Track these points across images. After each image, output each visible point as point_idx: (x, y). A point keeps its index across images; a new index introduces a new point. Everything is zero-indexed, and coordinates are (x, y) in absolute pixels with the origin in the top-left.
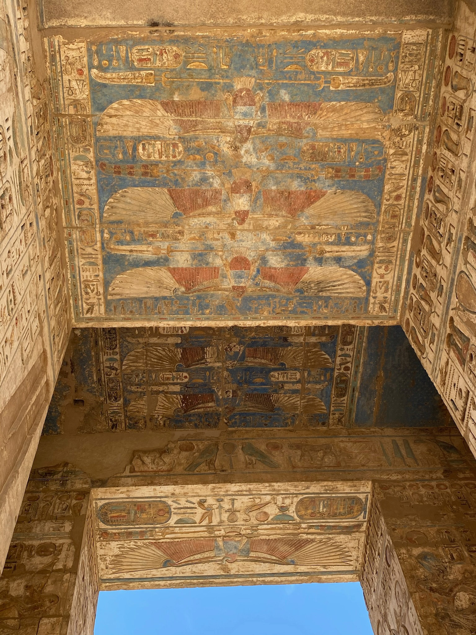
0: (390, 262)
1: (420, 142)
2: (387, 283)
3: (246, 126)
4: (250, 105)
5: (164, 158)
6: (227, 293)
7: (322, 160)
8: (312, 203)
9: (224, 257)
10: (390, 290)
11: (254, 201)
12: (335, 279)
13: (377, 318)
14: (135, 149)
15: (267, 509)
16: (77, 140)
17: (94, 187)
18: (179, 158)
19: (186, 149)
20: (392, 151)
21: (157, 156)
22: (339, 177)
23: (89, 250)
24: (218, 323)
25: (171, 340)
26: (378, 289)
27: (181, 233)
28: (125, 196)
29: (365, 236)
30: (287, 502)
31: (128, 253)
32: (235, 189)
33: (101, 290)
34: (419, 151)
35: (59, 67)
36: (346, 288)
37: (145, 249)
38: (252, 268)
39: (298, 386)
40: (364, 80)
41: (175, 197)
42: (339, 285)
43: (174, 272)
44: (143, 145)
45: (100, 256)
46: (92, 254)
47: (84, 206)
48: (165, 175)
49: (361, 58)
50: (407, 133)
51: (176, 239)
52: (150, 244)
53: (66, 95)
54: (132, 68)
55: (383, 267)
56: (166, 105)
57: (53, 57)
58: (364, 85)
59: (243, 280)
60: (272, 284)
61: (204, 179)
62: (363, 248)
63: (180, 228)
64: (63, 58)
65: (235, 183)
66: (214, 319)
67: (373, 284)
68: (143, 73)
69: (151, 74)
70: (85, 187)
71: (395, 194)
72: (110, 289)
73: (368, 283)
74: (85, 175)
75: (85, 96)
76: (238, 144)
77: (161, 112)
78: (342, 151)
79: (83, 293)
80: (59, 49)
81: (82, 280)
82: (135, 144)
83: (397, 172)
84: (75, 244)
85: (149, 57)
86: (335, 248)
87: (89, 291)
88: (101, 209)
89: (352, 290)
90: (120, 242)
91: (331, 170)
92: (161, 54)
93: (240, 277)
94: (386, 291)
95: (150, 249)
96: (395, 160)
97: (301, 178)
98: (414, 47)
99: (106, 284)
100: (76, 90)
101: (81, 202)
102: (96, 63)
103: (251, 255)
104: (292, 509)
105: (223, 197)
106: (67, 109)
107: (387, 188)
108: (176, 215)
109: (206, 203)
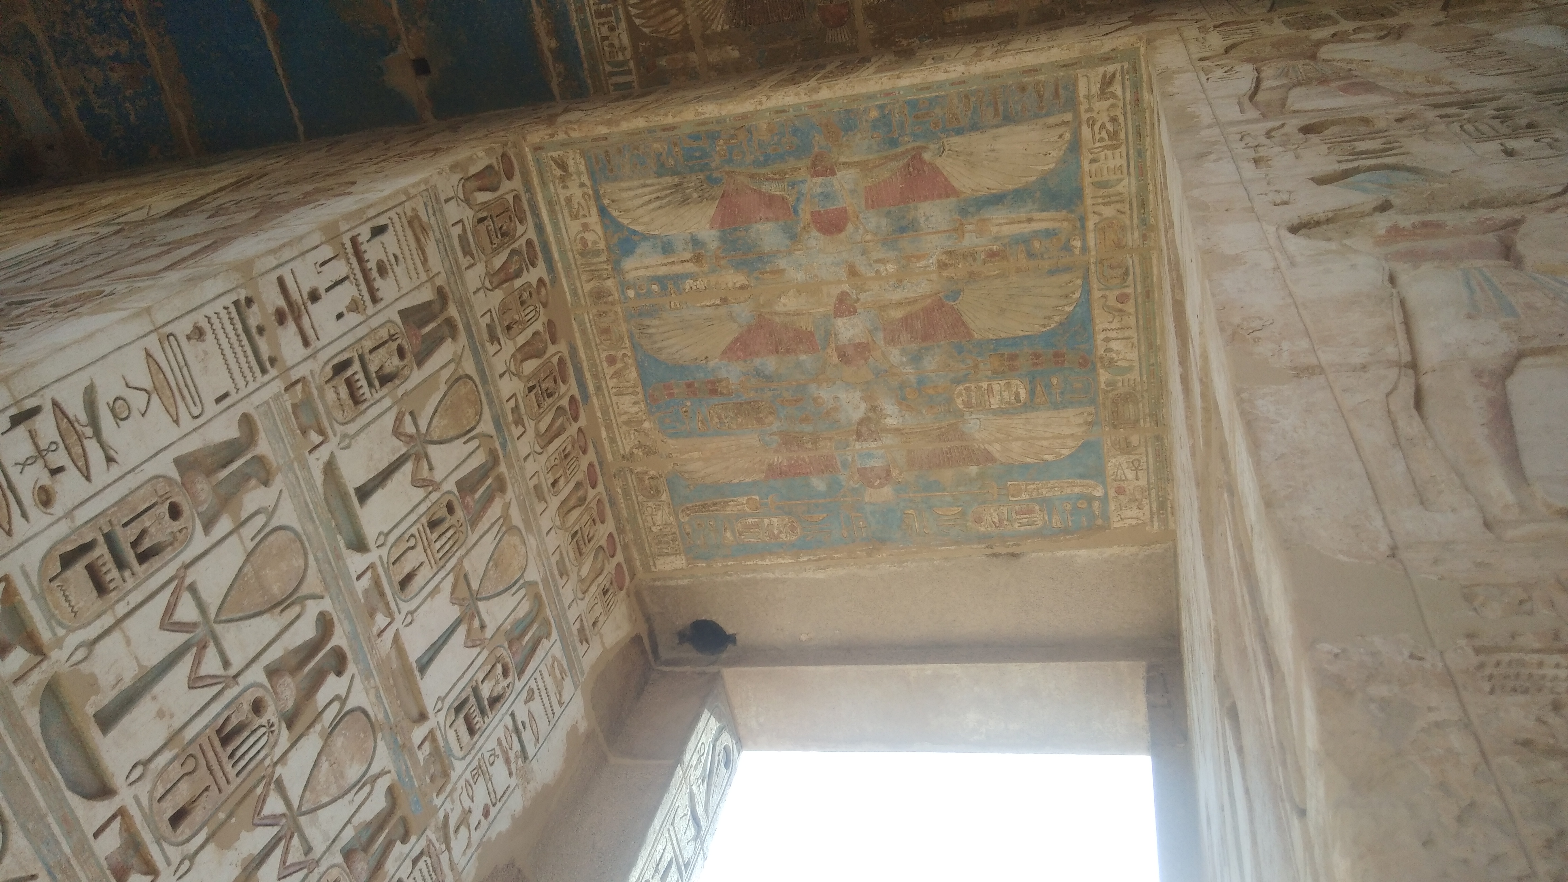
0: (583, 254)
2: (575, 217)
3: (865, 440)
4: (865, 469)
5: (984, 385)
6: (843, 159)
7: (741, 404)
8: (737, 340)
9: (861, 231)
10: (563, 203)
11: (829, 334)
12: (661, 212)
13: (564, 145)
14: (1032, 393)
16: (1128, 397)
17: (1099, 327)
18: (961, 387)
19: (950, 401)
20: (646, 425)
21: (996, 387)
22: (709, 382)
23: (1108, 212)
24: (849, 92)
26: (583, 202)
27: (942, 266)
28: (1045, 317)
29: (638, 295)
31: (1037, 215)
32: (863, 349)
33: (1086, 131)
35: (1153, 495)
36: (636, 197)
37: (1004, 228)
38: (808, 216)
40: (717, 510)
41: (959, 326)
42: (650, 202)
43: (948, 191)
44: (1018, 400)
45: (1089, 201)
46: (1104, 204)
47: (1117, 292)
48: (979, 359)
49: (728, 535)
50: (635, 451)
51: (949, 253)
52: (997, 239)
53: (1144, 459)
54: (1042, 501)
55: (590, 244)
56: (989, 458)
58: (714, 504)
59: (819, 190)
60: (766, 187)
61: (916, 359)
62: (634, 274)
63: (945, 274)
64: (1147, 507)
65: (866, 359)
66: (855, 98)
67: (594, 211)
68: (1025, 496)
69: (1013, 496)
70: (1115, 325)
71: (619, 365)
72: (1067, 136)
73: (603, 212)
74: (1115, 345)
75: (1113, 460)
76: (871, 415)
77: (995, 449)
78: (717, 420)
79: (1121, 119)
80: (1152, 517)
81: (1123, 149)
82: (1032, 401)
83: (628, 397)
84: (1136, 221)
85: (1018, 517)
86: (678, 269)
87: (1110, 126)
88: (1087, 291)
89: (625, 195)
90: (1050, 234)
91: (725, 391)
92: (1001, 520)
93: (826, 196)
94: (569, 200)
95: (995, 230)
96: (637, 413)
97: (765, 377)
98: (666, 551)
99: (1075, 147)
100: (1127, 468)
101: (1123, 298)
102: (1096, 504)
103: (815, 239)
105: (880, 336)
106: (1143, 440)
107: (633, 374)
108: (956, 295)
109: (906, 321)
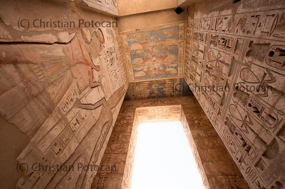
1: (184, 44)
2: (181, 70)
3: (153, 45)
4: (154, 42)
5: (141, 53)
6: (153, 74)
7: (167, 50)
8: (166, 57)
9: (152, 68)
11: (156, 58)
13: (179, 77)
14: (136, 52)
15: (164, 110)
16: (127, 51)
17: (130, 59)
19: (144, 51)
20: (179, 47)
21: (139, 52)
22: (170, 52)
23: (131, 69)
25: (146, 84)
28: (135, 60)
29: (176, 62)
30: (167, 109)
31: (137, 69)
33: (133, 76)
34: (184, 46)
35: (123, 40)
38: (157, 70)
39: (168, 91)
41: (143, 59)
42: (172, 71)
43: (144, 72)
48: (141, 55)
49: (172, 30)
50: (182, 43)
51: (144, 66)
53: (124, 44)
54: (134, 38)
55: (180, 67)
57: (121, 38)
58: (173, 35)
59: (156, 72)
60: (161, 72)
61: (148, 55)
62: (176, 64)
63: (145, 64)
64: (123, 38)
65: (153, 55)
66: (152, 79)
67: (178, 71)
69: (137, 39)
72: (135, 76)
74: (129, 57)
75: (127, 44)
76: (152, 49)
77: (139, 45)
78: (170, 47)
81: (130, 74)
83: (180, 50)
84: (128, 69)
85: (136, 36)
86: (171, 65)
87: (131, 76)
89: (175, 72)
90: (135, 68)
92: (138, 35)
94: (181, 72)
95: (140, 68)
97: (164, 53)
98: (181, 27)
101: (129, 62)
102: (128, 38)
103: (157, 68)
104: (168, 110)
105: (151, 58)
106: (125, 47)
107: (179, 53)
108: (144, 62)
109: (148, 59)
